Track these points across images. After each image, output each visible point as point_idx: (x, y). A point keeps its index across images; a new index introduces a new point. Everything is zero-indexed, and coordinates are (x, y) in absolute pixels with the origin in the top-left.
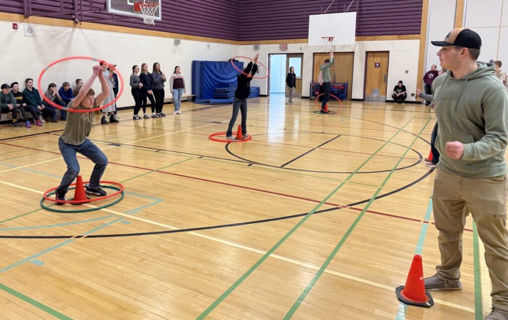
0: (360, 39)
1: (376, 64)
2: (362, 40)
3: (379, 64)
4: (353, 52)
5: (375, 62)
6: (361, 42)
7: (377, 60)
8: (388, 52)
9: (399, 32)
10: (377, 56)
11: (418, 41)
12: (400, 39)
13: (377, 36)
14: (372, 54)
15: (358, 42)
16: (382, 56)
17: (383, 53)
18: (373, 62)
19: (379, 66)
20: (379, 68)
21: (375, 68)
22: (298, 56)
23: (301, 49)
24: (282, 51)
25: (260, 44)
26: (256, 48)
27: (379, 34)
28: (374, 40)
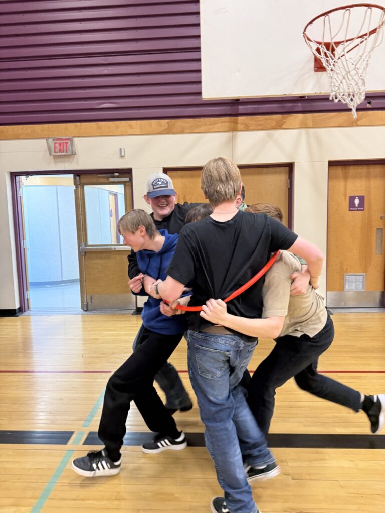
0: (310, 123)
1: (352, 199)
2: (315, 126)
3: (362, 199)
4: (291, 165)
5: (350, 193)
6: (312, 131)
10: (355, 177)
13: (361, 113)
15: (303, 131)
16: (368, 177)
17: (372, 167)
18: (345, 195)
19: (362, 204)
20: (363, 210)
21: (351, 212)
22: (111, 180)
23: (123, 157)
24: (55, 163)
27: (369, 105)
28: (354, 124)
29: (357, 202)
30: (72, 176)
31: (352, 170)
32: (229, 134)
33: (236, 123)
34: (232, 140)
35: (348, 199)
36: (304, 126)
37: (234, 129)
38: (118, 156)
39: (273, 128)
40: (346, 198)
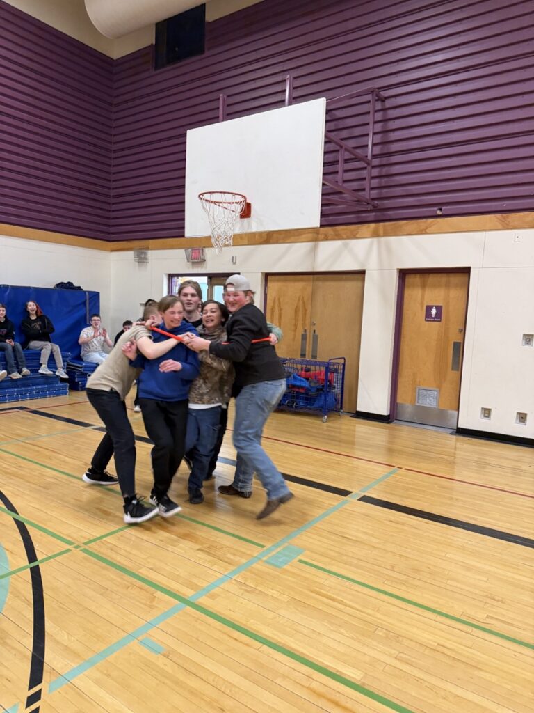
0: (381, 232)
1: (429, 308)
2: (386, 234)
3: (439, 309)
4: (363, 273)
5: (427, 303)
6: (383, 239)
7: (434, 295)
8: (466, 271)
9: (505, 205)
10: (434, 286)
12: (507, 227)
13: (430, 220)
14: (417, 279)
15: (375, 240)
16: (447, 286)
17: (452, 275)
18: (422, 304)
19: (439, 315)
20: (440, 321)
21: (427, 322)
23: (234, 263)
24: (193, 268)
25: (148, 248)
26: (142, 259)
27: (439, 213)
28: (423, 232)
29: (434, 312)
30: (206, 278)
31: (432, 278)
33: (318, 234)
35: (425, 308)
36: (375, 234)
37: (316, 239)
38: (231, 263)
39: (348, 238)
40: (422, 306)
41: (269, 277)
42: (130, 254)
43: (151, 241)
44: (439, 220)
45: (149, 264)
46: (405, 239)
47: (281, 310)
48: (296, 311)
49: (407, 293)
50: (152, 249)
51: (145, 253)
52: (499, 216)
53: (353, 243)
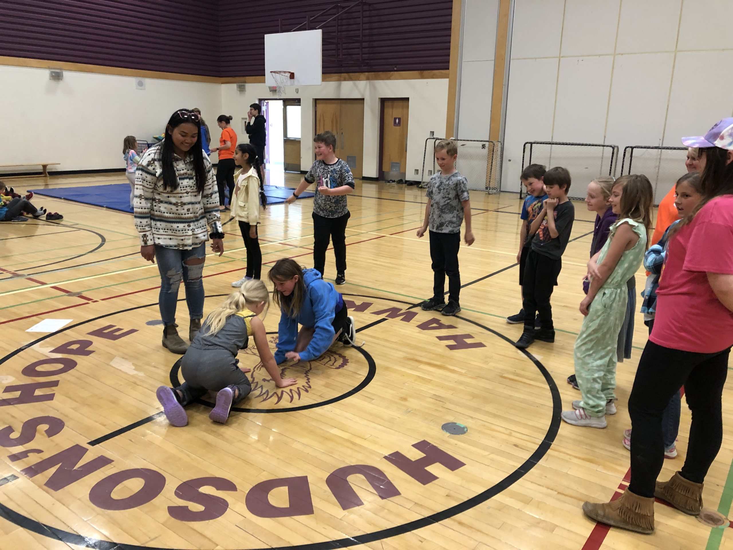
0: (371, 77)
1: (395, 119)
2: (373, 79)
3: (399, 119)
4: (363, 99)
5: (395, 116)
6: (372, 81)
7: (397, 112)
8: (407, 99)
9: (421, 66)
10: (398, 107)
11: (447, 81)
12: (423, 77)
13: (392, 73)
14: (390, 103)
15: (368, 82)
16: (402, 107)
18: (392, 117)
19: (399, 123)
20: (399, 126)
21: (395, 126)
22: (296, 104)
23: (297, 93)
24: (273, 95)
25: (245, 82)
26: (242, 89)
27: (395, 69)
28: (389, 78)
29: (397, 121)
30: (282, 101)
31: (396, 103)
32: (339, 82)
33: (341, 77)
34: (339, 86)
36: (368, 79)
37: (339, 80)
38: (295, 93)
39: (356, 80)
40: (392, 118)
41: (317, 101)
42: (234, 86)
43: (247, 78)
44: (395, 72)
45: (246, 93)
46: (381, 82)
47: (324, 121)
48: (332, 122)
49: (386, 111)
50: (248, 83)
51: (244, 85)
52: (419, 72)
53: (357, 82)
